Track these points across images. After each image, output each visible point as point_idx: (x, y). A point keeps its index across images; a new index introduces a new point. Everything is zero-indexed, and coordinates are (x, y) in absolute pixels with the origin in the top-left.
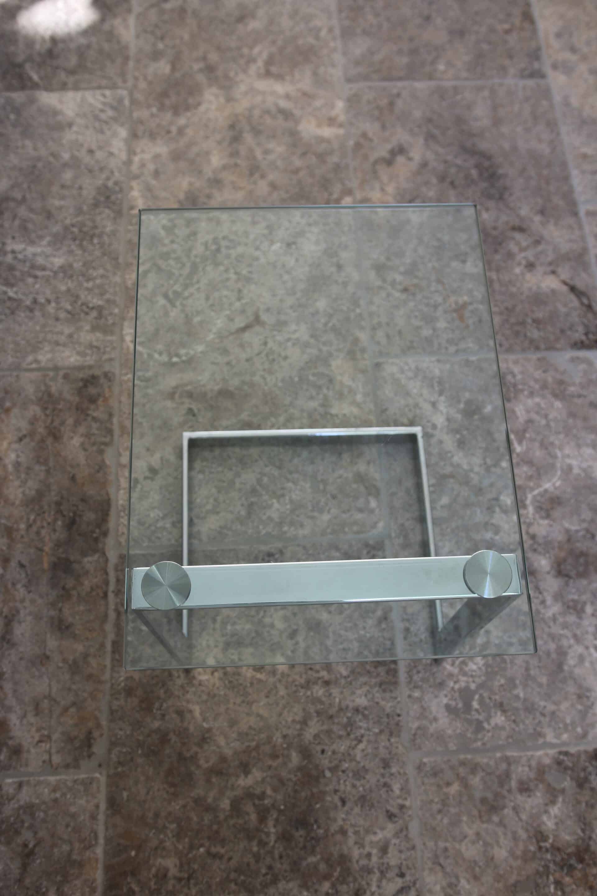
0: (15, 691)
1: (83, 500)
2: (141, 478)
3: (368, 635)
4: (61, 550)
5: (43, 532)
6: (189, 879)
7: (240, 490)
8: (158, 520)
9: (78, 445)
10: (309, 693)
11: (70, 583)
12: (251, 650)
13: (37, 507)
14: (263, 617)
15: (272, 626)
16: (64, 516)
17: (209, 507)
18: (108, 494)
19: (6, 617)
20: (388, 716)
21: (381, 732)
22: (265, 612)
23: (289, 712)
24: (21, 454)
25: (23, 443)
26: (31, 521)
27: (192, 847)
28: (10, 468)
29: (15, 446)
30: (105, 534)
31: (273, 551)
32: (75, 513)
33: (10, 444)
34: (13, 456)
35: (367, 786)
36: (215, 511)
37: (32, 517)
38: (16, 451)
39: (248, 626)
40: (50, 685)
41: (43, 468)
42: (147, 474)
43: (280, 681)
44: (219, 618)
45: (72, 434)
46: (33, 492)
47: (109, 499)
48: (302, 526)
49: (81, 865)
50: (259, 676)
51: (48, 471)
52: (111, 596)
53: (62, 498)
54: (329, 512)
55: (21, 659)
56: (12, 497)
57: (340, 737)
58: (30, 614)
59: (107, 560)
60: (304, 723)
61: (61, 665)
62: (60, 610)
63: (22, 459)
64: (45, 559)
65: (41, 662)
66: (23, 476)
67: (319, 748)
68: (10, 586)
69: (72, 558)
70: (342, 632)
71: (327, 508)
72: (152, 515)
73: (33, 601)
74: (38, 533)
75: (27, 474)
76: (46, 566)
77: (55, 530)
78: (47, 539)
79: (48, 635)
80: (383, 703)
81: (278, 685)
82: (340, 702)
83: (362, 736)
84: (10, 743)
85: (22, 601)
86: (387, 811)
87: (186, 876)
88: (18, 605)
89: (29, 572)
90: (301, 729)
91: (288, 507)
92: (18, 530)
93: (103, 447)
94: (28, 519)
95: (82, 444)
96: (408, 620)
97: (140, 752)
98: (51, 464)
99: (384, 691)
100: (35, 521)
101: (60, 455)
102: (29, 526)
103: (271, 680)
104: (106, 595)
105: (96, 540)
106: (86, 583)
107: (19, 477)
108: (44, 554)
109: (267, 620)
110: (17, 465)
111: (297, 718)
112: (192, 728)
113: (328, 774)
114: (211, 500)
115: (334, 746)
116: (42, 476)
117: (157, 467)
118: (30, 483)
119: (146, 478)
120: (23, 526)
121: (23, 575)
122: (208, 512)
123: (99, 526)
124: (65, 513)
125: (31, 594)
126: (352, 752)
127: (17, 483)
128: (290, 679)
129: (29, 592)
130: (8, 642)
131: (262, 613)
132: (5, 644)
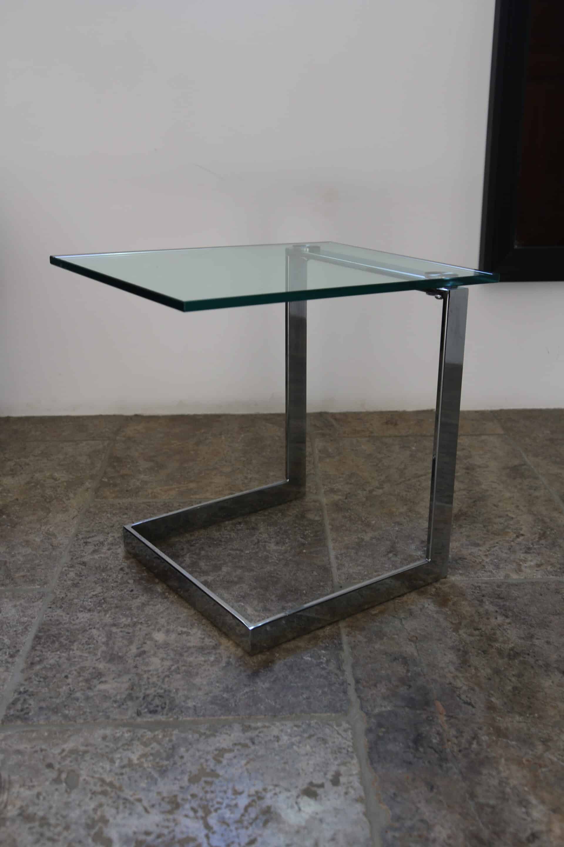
0: (437, 621)
1: (410, 763)
2: (328, 785)
3: (58, 653)
4: (424, 716)
5: (453, 732)
6: (258, 542)
7: (183, 772)
8: (300, 742)
9: (438, 828)
10: (135, 620)
11: (403, 690)
12: (189, 644)
13: (473, 756)
14: (172, 665)
15: (162, 659)
16: (431, 748)
17: (227, 755)
18: (375, 769)
19: (469, 666)
20: (61, 607)
21: (72, 600)
22: (170, 669)
23: (158, 610)
24: (524, 816)
25: (529, 832)
26: (475, 742)
27: (256, 553)
28: (533, 800)
29: (537, 828)
30: (369, 731)
31: (149, 715)
32: (417, 750)
33: (550, 831)
34: (536, 814)
35: (97, 576)
36: (221, 752)
37: (475, 746)
38: (533, 821)
39: (191, 659)
40: (403, 625)
41: (482, 800)
42: (320, 791)
43: (163, 626)
44: (223, 664)
45: (451, 842)
46: (485, 771)
47: (372, 763)
48: (104, 738)
49: (347, 548)
50: (185, 630)
51: (473, 796)
52: (351, 680)
53: (441, 766)
54: (63, 750)
55: (440, 640)
56: (514, 767)
57: (112, 597)
58: (442, 668)
59: (362, 708)
60: (143, 604)
61: (396, 636)
62: (408, 671)
63: (520, 811)
64: (441, 708)
65: (417, 638)
66: (508, 790)
67: (134, 592)
68: (476, 688)
69: (407, 709)
70: (86, 655)
71: (64, 754)
72: (308, 747)
73: (445, 677)
74: (460, 732)
75: (503, 792)
76: (438, 703)
77: (438, 733)
78: (446, 727)
79: (416, 654)
80: (64, 614)
81: (166, 624)
82: (105, 615)
83: (91, 598)
84: (429, 596)
85: (455, 677)
86: (85, 566)
87: (261, 543)
88: (460, 675)
89: (458, 699)
90: (149, 601)
91: (119, 756)
92: (489, 734)
93: (397, 825)
94: (479, 744)
95: (430, 827)
96: (7, 662)
97: (304, 591)
98: (471, 806)
99: (58, 620)
100: (470, 744)
101: (460, 814)
102: (475, 737)
103: (171, 627)
104: (357, 681)
105: (380, 725)
106: (383, 690)
107: (514, 788)
108: (445, 713)
109: (167, 663)
110: (523, 803)
111: (151, 607)
112: (255, 602)
113: (131, 581)
114: (225, 762)
115: (119, 593)
116: (479, 790)
117: (306, 798)
118: (495, 782)
119: (322, 786)
120: (485, 738)
121: (463, 697)
122: (231, 751)
123: (380, 738)
124: (429, 750)
125: (448, 682)
126: (105, 590)
127: (513, 782)
128: (153, 627)
129: (450, 683)
130: (459, 650)
131: (173, 668)
132: (462, 649)
